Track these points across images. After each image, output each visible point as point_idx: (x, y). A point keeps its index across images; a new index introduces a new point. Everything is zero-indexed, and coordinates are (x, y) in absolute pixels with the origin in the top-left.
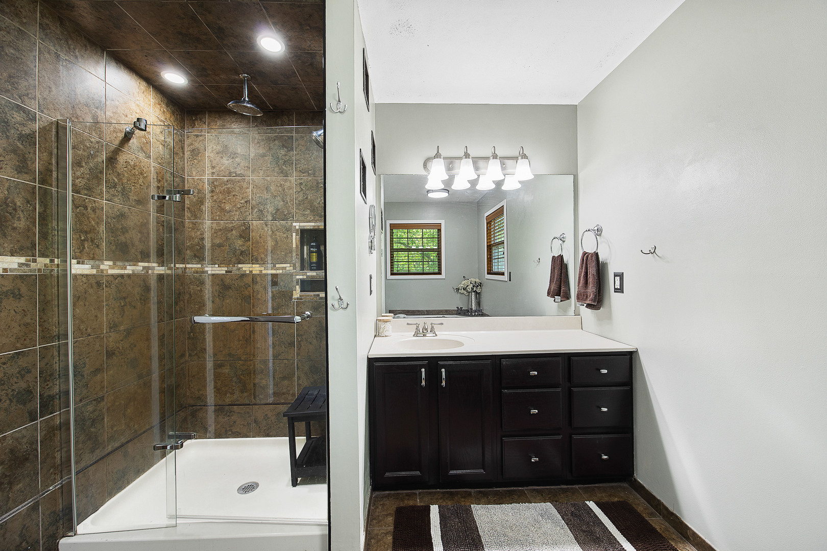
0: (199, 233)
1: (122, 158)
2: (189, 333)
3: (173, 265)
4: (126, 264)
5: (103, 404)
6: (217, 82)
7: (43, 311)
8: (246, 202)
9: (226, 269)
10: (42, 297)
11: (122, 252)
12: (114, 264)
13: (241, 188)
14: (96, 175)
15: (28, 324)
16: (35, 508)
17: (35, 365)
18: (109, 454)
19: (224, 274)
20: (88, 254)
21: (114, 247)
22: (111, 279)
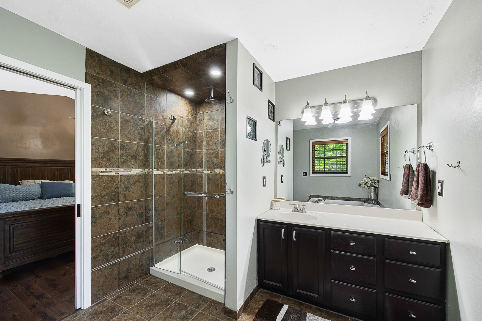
0: (201, 156)
1: (172, 129)
2: (197, 199)
3: (191, 170)
4: (173, 170)
5: (164, 222)
6: (203, 91)
7: (146, 187)
8: (218, 141)
9: (210, 171)
10: (146, 182)
11: (172, 166)
12: (169, 170)
13: (216, 134)
14: (163, 138)
15: (142, 191)
16: (143, 253)
17: (144, 205)
18: (166, 242)
19: (209, 174)
20: (160, 167)
21: (169, 164)
22: (168, 176)
